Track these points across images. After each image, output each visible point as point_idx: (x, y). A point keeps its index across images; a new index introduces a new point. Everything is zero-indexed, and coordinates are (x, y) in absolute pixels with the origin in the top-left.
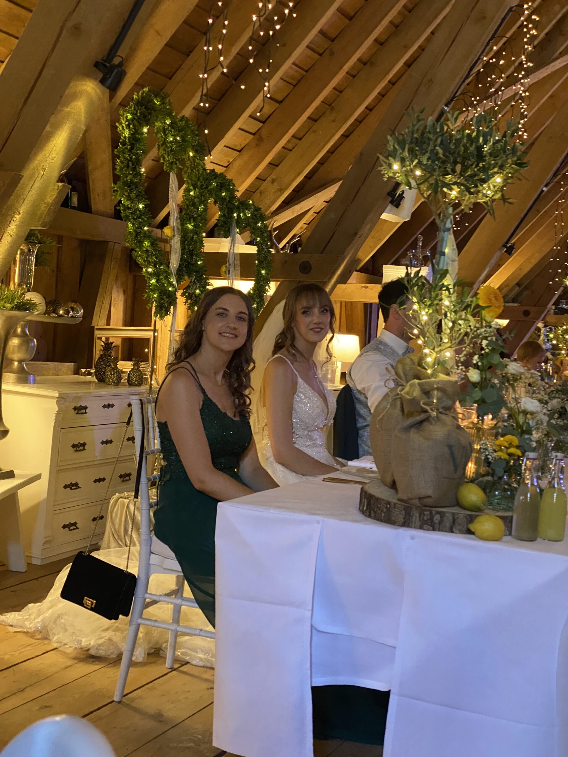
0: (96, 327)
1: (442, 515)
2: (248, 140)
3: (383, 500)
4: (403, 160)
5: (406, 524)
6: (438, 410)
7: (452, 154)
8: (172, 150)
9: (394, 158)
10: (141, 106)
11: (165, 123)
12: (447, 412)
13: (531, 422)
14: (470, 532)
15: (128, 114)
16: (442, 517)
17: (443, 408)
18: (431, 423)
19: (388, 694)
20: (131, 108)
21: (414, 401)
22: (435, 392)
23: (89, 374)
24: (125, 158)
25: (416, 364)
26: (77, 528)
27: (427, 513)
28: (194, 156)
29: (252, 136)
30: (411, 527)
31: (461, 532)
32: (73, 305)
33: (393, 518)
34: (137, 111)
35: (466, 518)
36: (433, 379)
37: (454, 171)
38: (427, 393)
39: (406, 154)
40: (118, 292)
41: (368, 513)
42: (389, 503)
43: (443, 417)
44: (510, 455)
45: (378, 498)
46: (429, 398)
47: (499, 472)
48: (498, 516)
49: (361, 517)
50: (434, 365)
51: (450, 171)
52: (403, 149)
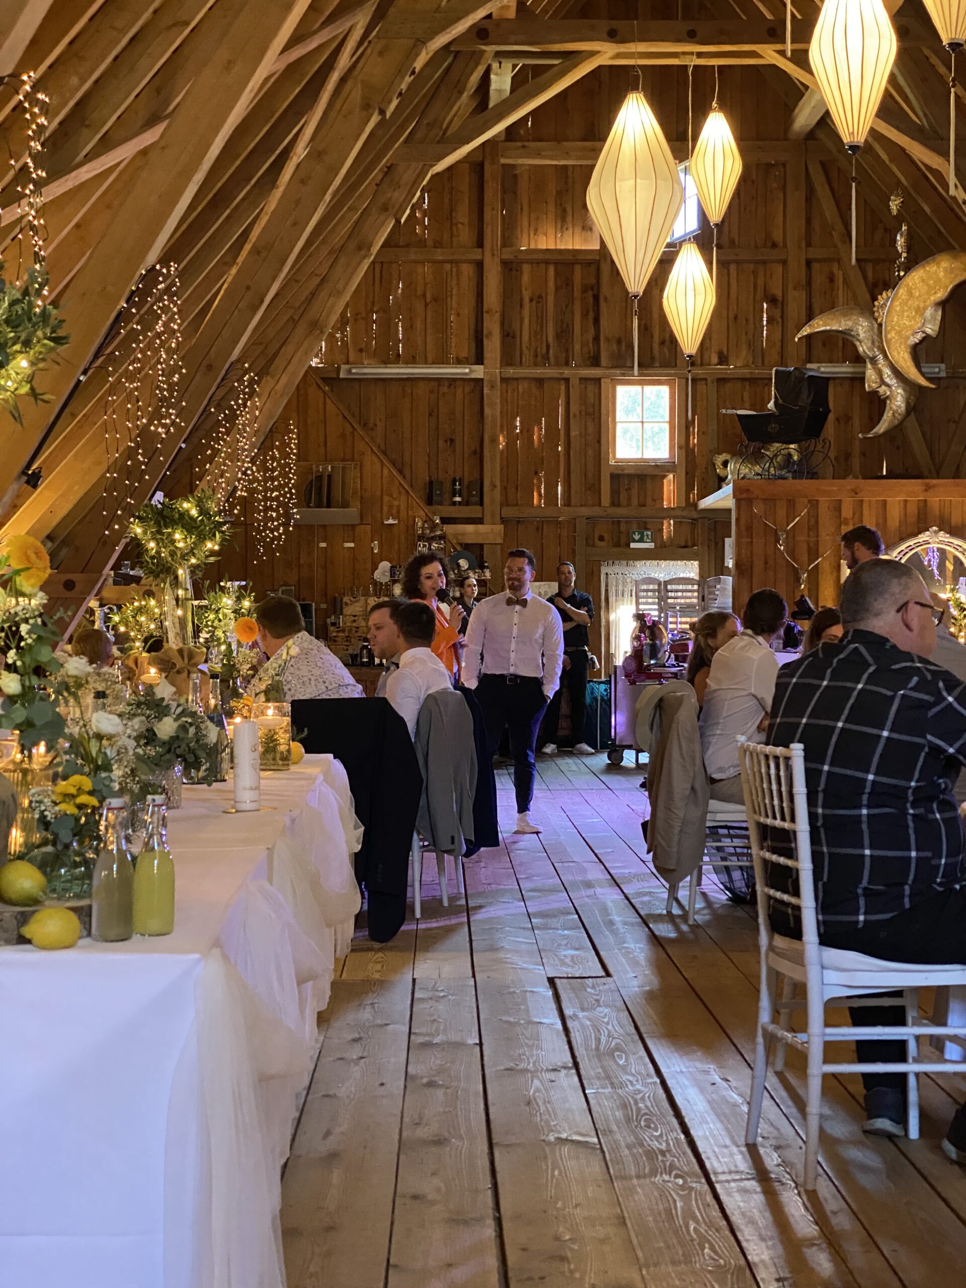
13: (108, 752)
14: (23, 940)
31: (8, 942)
35: (16, 918)
44: (80, 807)
47: (65, 835)
48: (66, 909)
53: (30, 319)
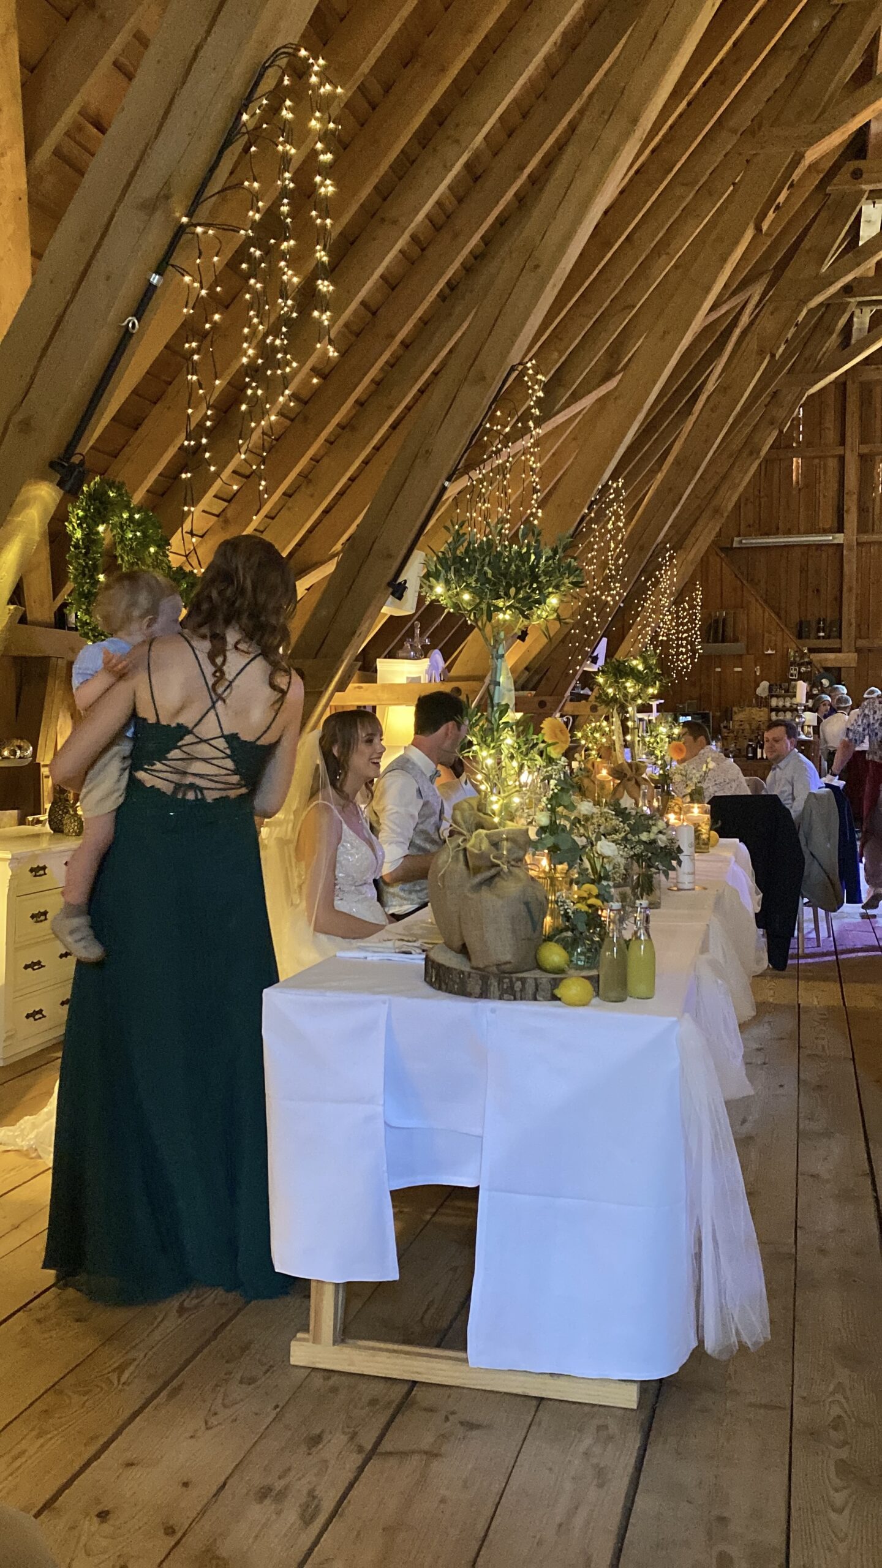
0: (42, 763)
1: (523, 981)
2: (211, 524)
3: (455, 969)
4: (447, 582)
5: (484, 995)
6: (509, 862)
7: (504, 575)
8: (132, 549)
9: (437, 580)
10: (95, 500)
11: (122, 517)
12: (519, 864)
13: (607, 866)
14: (555, 998)
15: (79, 511)
16: (523, 984)
17: (514, 860)
18: (503, 879)
19: (477, 1188)
20: (82, 503)
21: (482, 856)
22: (505, 843)
23: (38, 822)
24: (79, 564)
25: (476, 808)
26: (44, 1016)
27: (507, 980)
28: (156, 553)
29: (215, 518)
30: (489, 998)
31: (546, 999)
32: (18, 742)
33: (468, 990)
34: (89, 507)
35: (550, 982)
36: (501, 829)
37: (507, 595)
38: (496, 845)
39: (451, 575)
40: (64, 716)
41: (437, 985)
42: (463, 972)
43: (516, 870)
44: (590, 906)
45: (448, 968)
46: (497, 849)
47: (582, 927)
48: (583, 977)
49: (427, 989)
50: (501, 812)
51: (502, 594)
52: (448, 570)
53: (559, 571)
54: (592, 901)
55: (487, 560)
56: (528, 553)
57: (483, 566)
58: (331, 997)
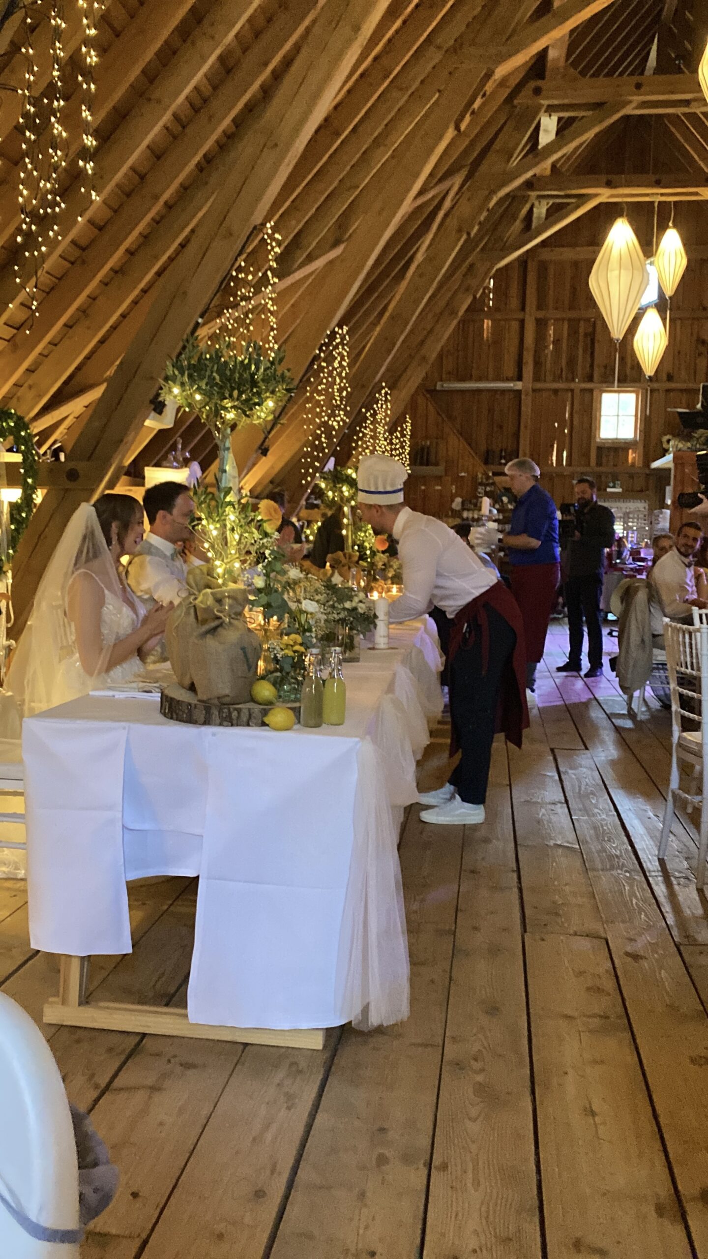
1: (239, 711)
3: (184, 702)
4: (183, 384)
5: (207, 722)
6: (230, 616)
7: (229, 380)
9: (174, 382)
12: (239, 617)
13: (311, 621)
14: (264, 724)
16: (239, 713)
17: (234, 614)
18: (225, 629)
19: (198, 878)
21: (208, 610)
22: (227, 600)
27: (226, 710)
30: (211, 725)
31: (257, 725)
33: (194, 718)
35: (260, 712)
36: (224, 588)
37: (231, 396)
38: (219, 601)
39: (186, 379)
41: (170, 715)
42: (190, 704)
43: (235, 622)
44: (295, 652)
45: (179, 701)
46: (221, 606)
47: (287, 668)
48: (288, 708)
49: (162, 718)
50: (224, 575)
51: (227, 395)
52: (183, 375)
53: (275, 379)
54: (297, 648)
55: (215, 368)
56: (249, 364)
57: (212, 372)
58: (80, 724)
